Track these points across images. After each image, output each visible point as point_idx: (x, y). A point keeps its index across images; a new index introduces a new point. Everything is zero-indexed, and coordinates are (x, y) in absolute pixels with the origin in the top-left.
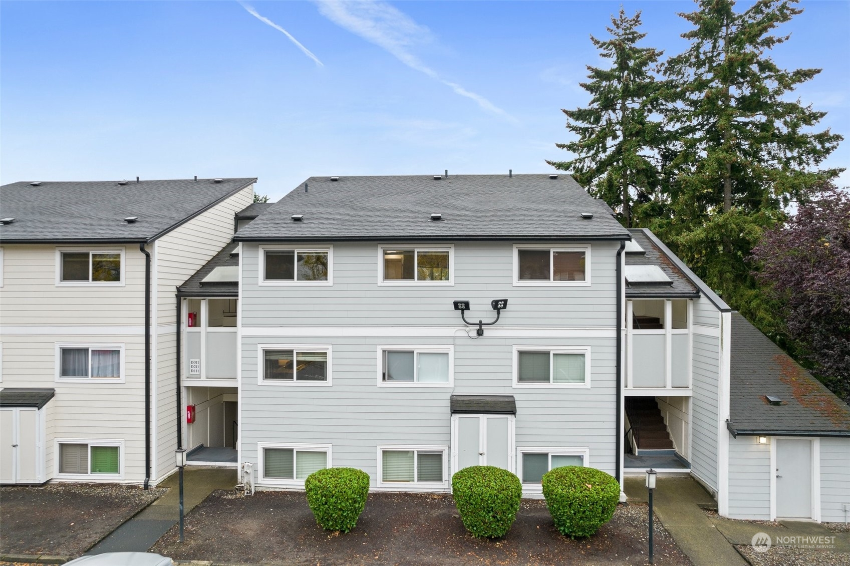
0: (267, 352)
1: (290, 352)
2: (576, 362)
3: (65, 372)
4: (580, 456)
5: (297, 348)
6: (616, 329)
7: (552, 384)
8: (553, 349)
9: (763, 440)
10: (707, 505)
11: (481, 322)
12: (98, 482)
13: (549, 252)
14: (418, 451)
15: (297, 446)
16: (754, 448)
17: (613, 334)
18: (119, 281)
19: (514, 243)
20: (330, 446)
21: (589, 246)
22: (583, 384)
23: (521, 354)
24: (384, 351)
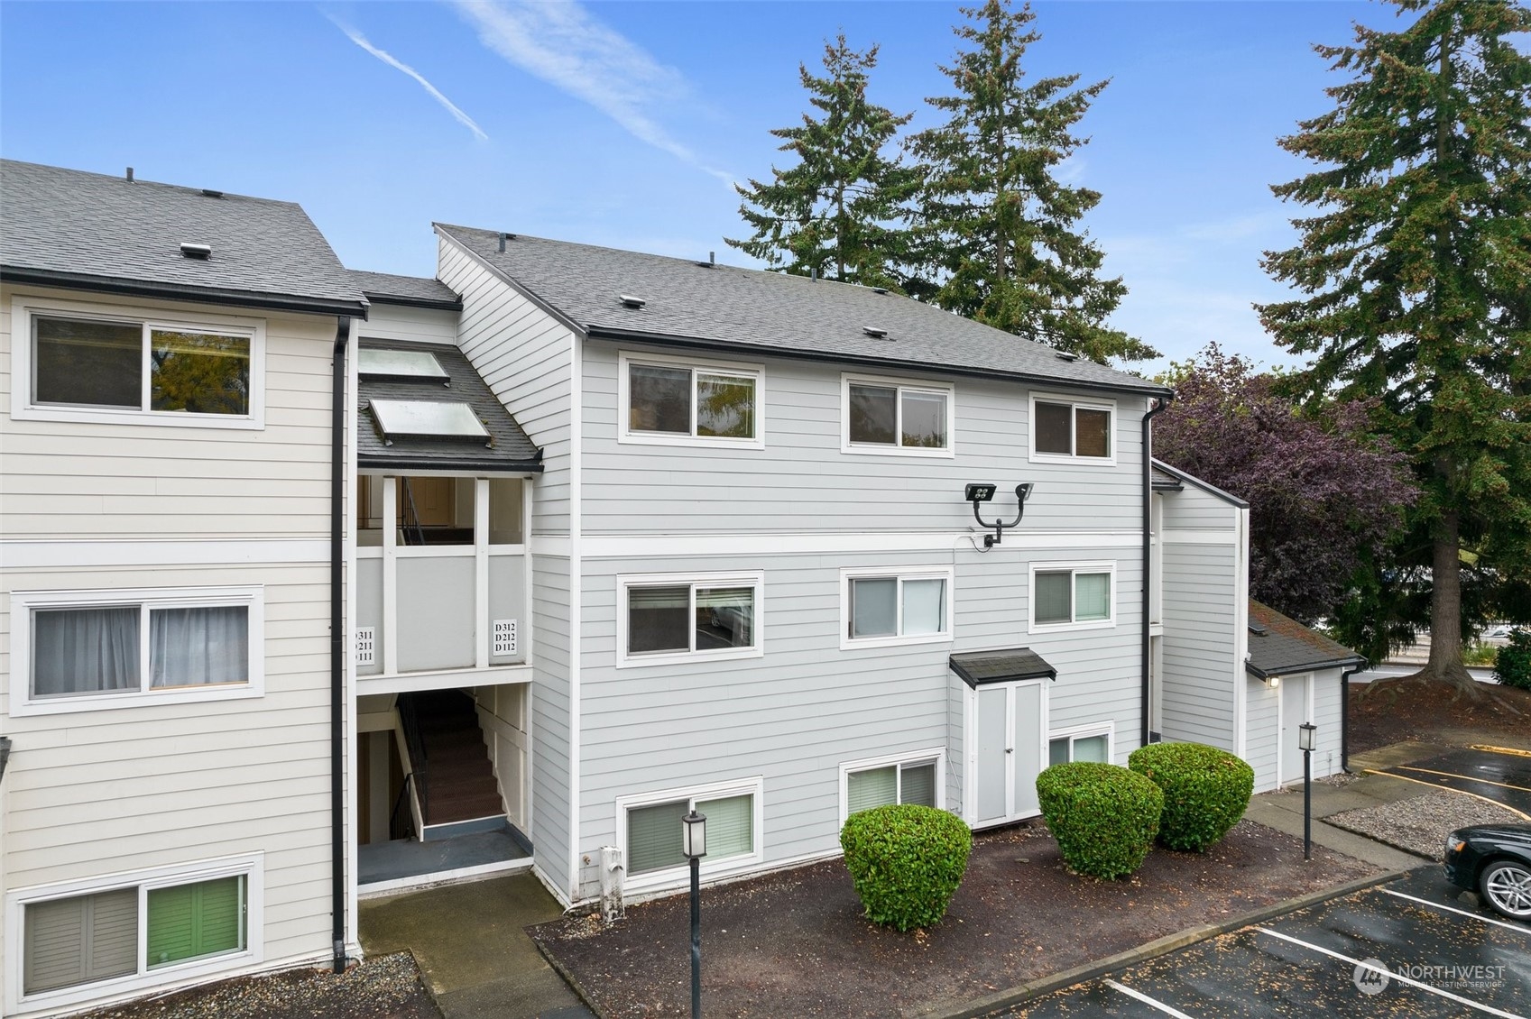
0: (635, 593)
1: (684, 591)
2: (1101, 586)
3: (42, 685)
4: (1104, 736)
5: (698, 580)
6: (1142, 533)
7: (1075, 625)
9: (1275, 682)
11: (999, 522)
14: (903, 765)
15: (695, 793)
17: (1139, 541)
18: (247, 413)
19: (1029, 389)
20: (759, 781)
22: (1108, 620)
23: (1040, 576)
24: (851, 580)
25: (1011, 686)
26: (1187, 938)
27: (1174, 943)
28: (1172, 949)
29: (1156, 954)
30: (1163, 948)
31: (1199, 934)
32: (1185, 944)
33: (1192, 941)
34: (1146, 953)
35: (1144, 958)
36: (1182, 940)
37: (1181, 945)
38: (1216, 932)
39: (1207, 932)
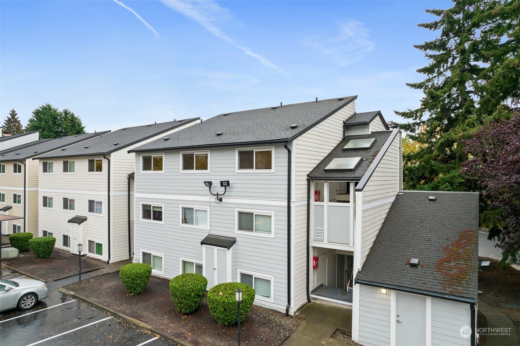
0: (144, 205)
1: (150, 206)
2: (267, 220)
4: (269, 280)
5: (153, 204)
6: (287, 200)
7: (254, 233)
8: (255, 212)
9: (384, 291)
10: (345, 331)
11: (218, 193)
12: (97, 258)
13: (253, 152)
14: (196, 263)
15: (152, 253)
16: (378, 296)
17: (286, 204)
18: (102, 171)
19: (236, 147)
20: (163, 255)
21: (273, 147)
22: (271, 234)
23: (240, 213)
24: (182, 208)
25: (216, 248)
26: (139, 324)
27: (136, 322)
28: (134, 323)
29: (130, 321)
30: (132, 321)
31: (143, 326)
32: (138, 325)
33: (140, 326)
34: (127, 319)
35: (127, 320)
36: (138, 323)
37: (137, 324)
38: (148, 329)
39: (146, 327)
